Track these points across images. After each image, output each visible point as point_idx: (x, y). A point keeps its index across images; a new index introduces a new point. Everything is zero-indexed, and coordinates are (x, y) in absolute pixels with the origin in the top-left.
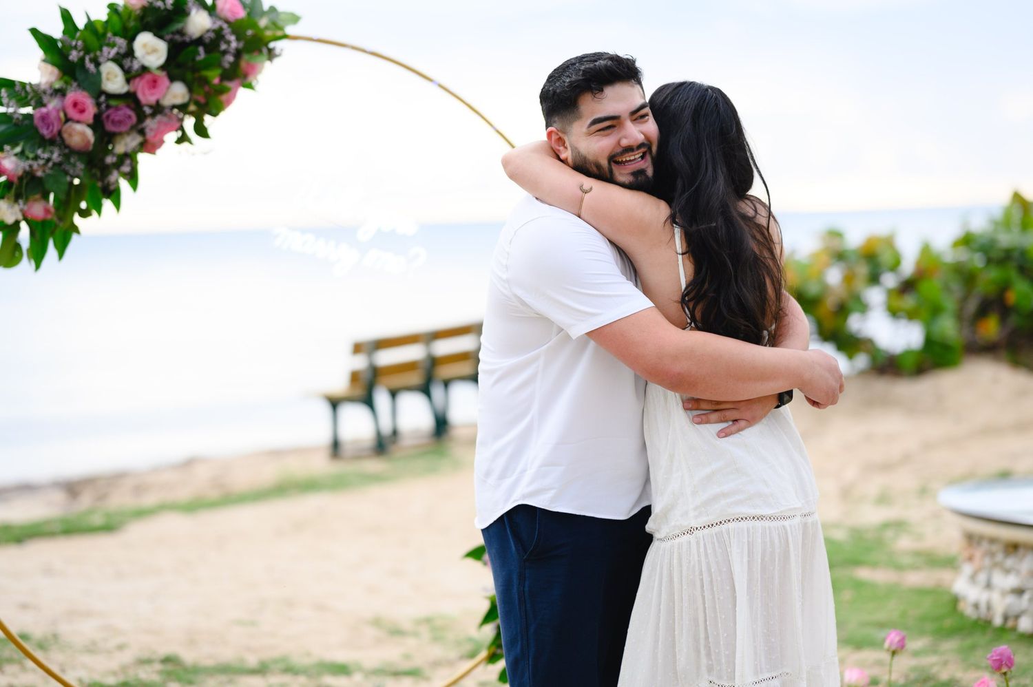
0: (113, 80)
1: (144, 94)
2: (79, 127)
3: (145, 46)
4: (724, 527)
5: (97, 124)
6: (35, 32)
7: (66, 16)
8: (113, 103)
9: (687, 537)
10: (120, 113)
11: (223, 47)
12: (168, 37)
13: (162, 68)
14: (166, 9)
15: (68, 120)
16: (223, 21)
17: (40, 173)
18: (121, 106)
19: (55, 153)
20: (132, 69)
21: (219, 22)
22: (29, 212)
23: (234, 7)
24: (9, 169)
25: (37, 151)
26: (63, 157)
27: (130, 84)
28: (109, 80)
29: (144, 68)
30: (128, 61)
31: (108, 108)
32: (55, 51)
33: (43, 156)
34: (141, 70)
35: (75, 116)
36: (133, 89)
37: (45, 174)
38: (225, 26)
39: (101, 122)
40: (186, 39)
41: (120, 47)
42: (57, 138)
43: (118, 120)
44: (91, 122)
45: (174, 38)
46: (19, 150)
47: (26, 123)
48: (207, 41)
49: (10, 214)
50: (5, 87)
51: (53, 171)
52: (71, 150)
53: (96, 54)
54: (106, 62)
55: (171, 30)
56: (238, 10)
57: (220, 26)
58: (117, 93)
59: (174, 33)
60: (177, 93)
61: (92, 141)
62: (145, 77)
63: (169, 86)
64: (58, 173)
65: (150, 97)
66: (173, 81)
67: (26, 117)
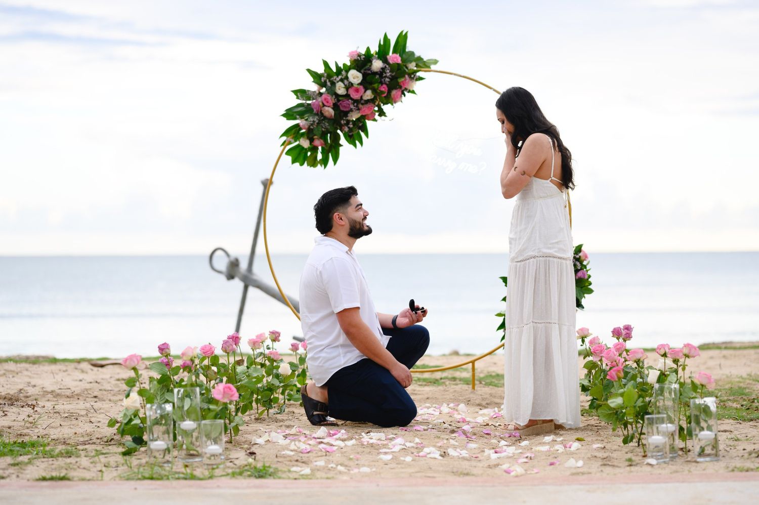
0: (340, 89)
1: (353, 95)
2: (326, 108)
3: (353, 75)
5: (335, 107)
6: (309, 70)
7: (326, 64)
8: (340, 98)
10: (345, 103)
11: (384, 75)
12: (362, 71)
13: (360, 84)
14: (361, 60)
15: (324, 105)
16: (388, 65)
17: (312, 127)
18: (345, 100)
19: (316, 119)
20: (348, 84)
21: (386, 65)
22: (313, 143)
23: (395, 58)
24: (304, 125)
25: (311, 118)
26: (319, 120)
27: (347, 90)
28: (339, 89)
29: (352, 84)
30: (346, 82)
31: (339, 101)
32: (318, 78)
33: (312, 120)
34: (351, 85)
35: (326, 104)
36: (349, 93)
37: (314, 128)
38: (387, 66)
39: (338, 107)
40: (369, 72)
41: (342, 76)
42: (319, 113)
43: (344, 106)
44: (332, 107)
45: (365, 71)
46: (307, 118)
47: (309, 107)
48: (379, 72)
49: (305, 144)
50: (300, 93)
51: (317, 126)
52: (325, 118)
53: (332, 78)
54: (338, 82)
55: (365, 68)
56: (397, 60)
57: (386, 67)
58: (342, 94)
59: (365, 70)
60: (369, 95)
61: (333, 114)
62: (353, 88)
63: (365, 92)
64: (319, 127)
65: (355, 96)
66: (366, 89)
67: (309, 104)
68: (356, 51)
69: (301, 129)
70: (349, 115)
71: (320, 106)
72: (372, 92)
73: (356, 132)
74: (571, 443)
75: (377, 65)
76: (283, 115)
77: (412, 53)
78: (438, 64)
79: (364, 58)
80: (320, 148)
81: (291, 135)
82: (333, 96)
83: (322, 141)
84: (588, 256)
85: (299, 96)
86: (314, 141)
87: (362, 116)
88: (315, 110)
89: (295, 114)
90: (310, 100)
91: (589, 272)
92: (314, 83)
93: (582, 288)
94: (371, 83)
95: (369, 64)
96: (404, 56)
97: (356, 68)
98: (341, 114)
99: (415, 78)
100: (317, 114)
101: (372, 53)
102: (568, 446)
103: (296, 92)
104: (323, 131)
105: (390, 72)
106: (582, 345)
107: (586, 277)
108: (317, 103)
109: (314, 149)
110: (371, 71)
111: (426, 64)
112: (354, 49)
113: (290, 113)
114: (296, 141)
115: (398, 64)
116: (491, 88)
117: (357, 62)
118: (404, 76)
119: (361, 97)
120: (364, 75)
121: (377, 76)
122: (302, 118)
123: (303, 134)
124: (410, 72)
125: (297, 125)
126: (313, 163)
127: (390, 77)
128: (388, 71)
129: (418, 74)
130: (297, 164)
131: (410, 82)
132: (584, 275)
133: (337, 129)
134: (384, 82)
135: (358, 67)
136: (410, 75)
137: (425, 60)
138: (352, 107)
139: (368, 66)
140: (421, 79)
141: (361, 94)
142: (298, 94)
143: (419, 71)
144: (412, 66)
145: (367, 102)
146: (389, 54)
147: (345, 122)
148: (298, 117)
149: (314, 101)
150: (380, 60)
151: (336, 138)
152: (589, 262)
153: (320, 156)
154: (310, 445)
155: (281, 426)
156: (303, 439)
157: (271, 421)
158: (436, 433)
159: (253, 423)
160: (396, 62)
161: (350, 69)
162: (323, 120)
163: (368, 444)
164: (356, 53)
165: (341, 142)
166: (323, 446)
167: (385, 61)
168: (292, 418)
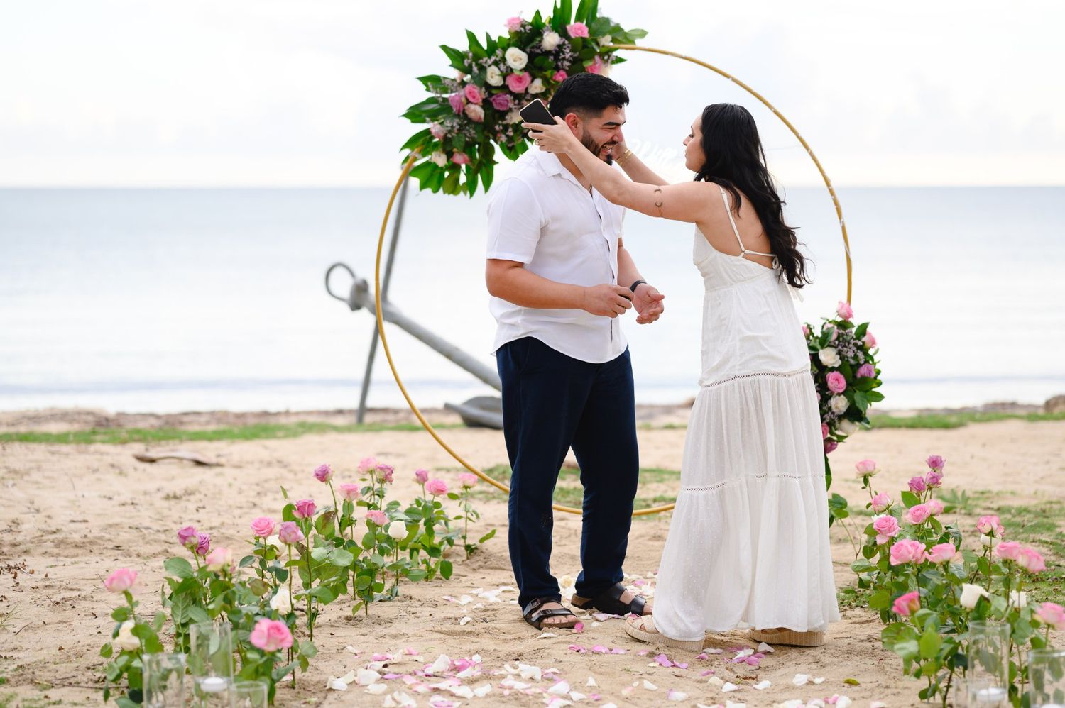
0: (494, 77)
1: (513, 87)
2: (472, 107)
3: (512, 55)
4: (756, 378)
5: (486, 104)
6: (444, 48)
7: (472, 37)
8: (494, 92)
9: (731, 382)
10: (501, 98)
11: (562, 56)
12: (528, 50)
13: (524, 70)
14: (525, 32)
15: (468, 102)
16: (567, 39)
17: (449, 136)
18: (500, 94)
19: (456, 123)
20: (505, 71)
21: (564, 40)
22: (451, 159)
23: (578, 29)
24: (437, 133)
25: (448, 121)
26: (461, 125)
27: (504, 80)
28: (492, 77)
29: (512, 70)
30: (501, 66)
31: (491, 95)
32: (459, 59)
33: (449, 125)
34: (510, 71)
35: (471, 99)
36: (507, 83)
37: (453, 137)
38: (566, 42)
39: (491, 104)
40: (539, 51)
41: (497, 57)
42: (461, 114)
43: (500, 104)
44: (481, 104)
45: (532, 50)
46: (442, 120)
47: (446, 103)
48: (554, 52)
49: (440, 160)
50: (432, 81)
51: (457, 134)
52: (470, 121)
53: (481, 61)
54: (490, 66)
55: (531, 45)
56: (582, 32)
57: (564, 43)
58: (496, 85)
59: (532, 48)
60: (537, 87)
61: (482, 116)
62: (513, 76)
63: (532, 81)
64: (461, 135)
65: (517, 88)
66: (533, 78)
67: (445, 100)
68: (519, 18)
69: (433, 137)
70: (506, 117)
71: (461, 103)
72: (543, 82)
73: (520, 142)
74: (836, 695)
75: (551, 40)
76: (405, 115)
77: (607, 21)
78: (647, 36)
79: (530, 30)
80: (463, 166)
81: (417, 147)
82: (481, 88)
83: (466, 156)
84: (877, 341)
85: (430, 86)
86: (454, 155)
88: (454, 110)
89: (424, 115)
90: (447, 93)
91: (877, 365)
92: (452, 69)
93: (866, 391)
94: (541, 69)
95: (538, 39)
96: (593, 25)
97: (519, 43)
98: (495, 115)
99: (610, 61)
100: (458, 116)
101: (543, 21)
102: (831, 701)
103: (425, 80)
104: (466, 142)
105: (571, 51)
106: (863, 488)
107: (874, 374)
108: (457, 98)
109: (455, 168)
110: (542, 51)
111: (628, 36)
112: (516, 15)
113: (417, 112)
114: (424, 156)
115: (582, 38)
116: (727, 76)
117: (520, 35)
118: (592, 58)
119: (527, 89)
120: (531, 57)
121: (551, 58)
122: (433, 121)
123: (436, 145)
124: (604, 50)
125: (428, 132)
126: (454, 188)
127: (571, 59)
128: (568, 50)
129: (618, 54)
130: (428, 191)
131: (603, 66)
132: (870, 371)
133: (489, 139)
134: (561, 67)
135: (521, 41)
136: (601, 55)
137: (626, 30)
138: (511, 105)
139: (537, 42)
140: (619, 60)
141: (525, 87)
142: (429, 84)
143: (616, 49)
144: (606, 41)
146: (569, 23)
147: (501, 128)
148: (428, 119)
149: (453, 94)
150: (556, 32)
151: (488, 152)
152: (878, 350)
153: (463, 179)
154: (419, 694)
155: (383, 637)
156: (410, 680)
157: (370, 623)
158: (626, 657)
159: (342, 626)
160: (581, 35)
161: (509, 46)
162: (466, 125)
163: (510, 695)
164: (518, 22)
165: (495, 158)
166: (437, 698)
167: (564, 34)
168: (405, 614)
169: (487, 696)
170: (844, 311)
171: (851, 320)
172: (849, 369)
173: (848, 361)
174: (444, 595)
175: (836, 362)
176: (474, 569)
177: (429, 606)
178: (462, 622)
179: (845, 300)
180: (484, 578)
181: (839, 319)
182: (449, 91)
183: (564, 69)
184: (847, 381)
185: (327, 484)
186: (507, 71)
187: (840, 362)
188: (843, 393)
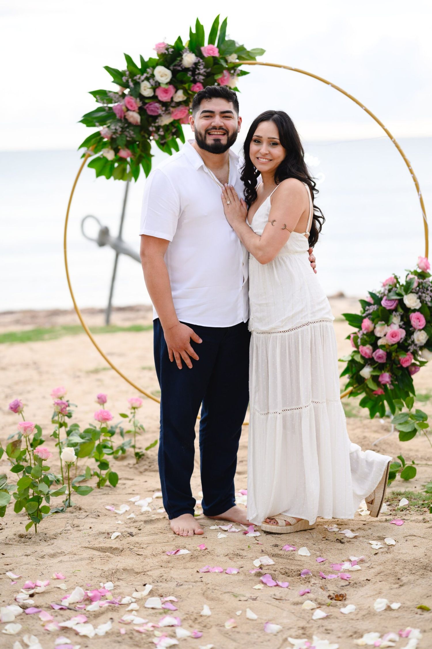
0: (146, 90)
1: (161, 97)
2: (131, 113)
3: (160, 72)
5: (142, 111)
6: (107, 68)
7: (128, 59)
8: (147, 101)
10: (152, 106)
11: (197, 72)
12: (171, 68)
13: (169, 83)
14: (169, 54)
15: (128, 110)
16: (201, 59)
17: (114, 136)
18: (152, 103)
19: (118, 127)
20: (154, 84)
21: (199, 59)
22: (118, 154)
23: (210, 50)
24: (106, 134)
25: (113, 125)
26: (122, 128)
27: (154, 92)
28: (145, 90)
29: (159, 84)
30: (151, 81)
32: (119, 77)
33: (114, 128)
35: (130, 108)
36: (156, 94)
37: (117, 137)
38: (201, 61)
39: (145, 110)
40: (179, 68)
41: (148, 73)
43: (152, 110)
44: (137, 111)
45: (175, 68)
46: (109, 125)
47: (111, 111)
48: (191, 69)
49: (110, 155)
50: (100, 94)
51: (120, 135)
52: (130, 124)
53: (136, 78)
54: (143, 81)
55: (174, 64)
56: (214, 52)
57: (199, 61)
58: (148, 96)
59: (175, 66)
60: (180, 96)
61: (139, 120)
62: (161, 88)
63: (176, 92)
64: (123, 136)
65: (164, 98)
66: (177, 90)
67: (110, 108)
68: (163, 43)
69: (102, 138)
70: (158, 120)
71: (122, 111)
72: (184, 93)
73: (170, 139)
75: (189, 59)
76: (82, 121)
77: (233, 43)
78: (265, 54)
79: (172, 52)
80: (128, 159)
81: (91, 146)
82: (137, 99)
83: (129, 152)
85: (99, 98)
86: (120, 151)
87: (175, 120)
88: (118, 117)
89: (95, 120)
90: (112, 103)
92: (114, 84)
94: (183, 82)
95: (179, 59)
96: (222, 46)
97: (165, 63)
98: (148, 119)
99: (235, 74)
100: (120, 120)
101: (183, 45)
102: (404, 634)
103: (94, 93)
104: (127, 141)
105: (205, 67)
108: (119, 107)
109: (122, 160)
110: (182, 68)
111: (250, 54)
112: (161, 41)
113: (89, 119)
114: (96, 153)
115: (213, 57)
116: (327, 83)
117: (165, 56)
118: (221, 72)
119: (172, 98)
120: (174, 73)
121: (190, 73)
122: (102, 125)
123: (105, 144)
124: (231, 65)
125: (98, 134)
126: (122, 175)
127: (205, 74)
128: (202, 67)
129: (243, 68)
130: (103, 178)
131: (231, 78)
133: (146, 138)
134: (197, 80)
135: (167, 61)
136: (229, 70)
137: (249, 49)
138: (160, 112)
139: (178, 61)
140: (243, 73)
142: (98, 96)
143: (240, 65)
144: (233, 58)
145: (179, 104)
146: (203, 45)
147: (154, 129)
148: (97, 124)
149: (116, 104)
150: (193, 53)
151: (146, 148)
153: (129, 168)
154: (48, 632)
155: (43, 557)
156: (45, 616)
157: (38, 540)
158: (236, 578)
159: (15, 543)
160: (212, 55)
161: (157, 65)
162: (127, 127)
163: (126, 634)
164: (163, 46)
165: (152, 152)
166: (62, 640)
167: (199, 54)
168: (69, 528)
169: (107, 634)
170: (422, 265)
171: (428, 271)
172: (427, 310)
173: (426, 304)
174: (108, 504)
175: (417, 305)
176: (141, 472)
177: (92, 517)
178: (114, 536)
179: (423, 256)
180: (146, 482)
181: (419, 271)
182: (113, 102)
183: (200, 82)
184: (426, 319)
185: (19, 414)
186: (156, 85)
187: (420, 305)
188: (423, 329)
